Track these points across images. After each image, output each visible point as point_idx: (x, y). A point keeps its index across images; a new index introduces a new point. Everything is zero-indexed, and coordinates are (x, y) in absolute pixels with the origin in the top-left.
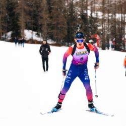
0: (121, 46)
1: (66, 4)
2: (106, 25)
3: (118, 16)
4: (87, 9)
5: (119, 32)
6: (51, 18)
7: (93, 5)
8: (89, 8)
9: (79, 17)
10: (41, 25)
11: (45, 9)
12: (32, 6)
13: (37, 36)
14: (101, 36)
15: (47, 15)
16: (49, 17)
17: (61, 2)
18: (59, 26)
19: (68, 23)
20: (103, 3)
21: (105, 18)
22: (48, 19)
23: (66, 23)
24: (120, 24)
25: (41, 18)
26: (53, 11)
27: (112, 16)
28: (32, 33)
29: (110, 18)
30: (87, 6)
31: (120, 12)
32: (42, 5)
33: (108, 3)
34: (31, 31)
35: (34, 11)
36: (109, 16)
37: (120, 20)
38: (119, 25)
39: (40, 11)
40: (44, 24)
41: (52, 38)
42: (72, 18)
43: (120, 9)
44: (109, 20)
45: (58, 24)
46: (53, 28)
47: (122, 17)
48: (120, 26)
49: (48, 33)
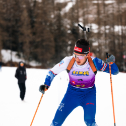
0: (122, 65)
1: (52, 16)
2: (102, 40)
3: (118, 29)
4: (78, 21)
5: (119, 48)
6: (34, 34)
7: (86, 16)
8: (81, 19)
9: (69, 32)
10: (22, 44)
11: (26, 23)
12: (9, 20)
13: (17, 57)
14: (98, 54)
15: (29, 31)
16: (31, 33)
17: (45, 13)
18: (44, 44)
19: (55, 40)
20: (98, 13)
21: (102, 32)
22: (31, 35)
23: (52, 39)
24: (121, 39)
25: (22, 34)
26: (36, 25)
27: (109, 29)
28: (11, 54)
29: (107, 31)
30: (78, 17)
31: (120, 23)
32: (22, 18)
33: (104, 13)
34: (9, 51)
35: (13, 26)
36: (106, 29)
37: (120, 34)
38: (119, 40)
39: (20, 26)
40: (26, 42)
41: (36, 58)
42: (60, 34)
43: (119, 20)
44: (106, 34)
45: (43, 41)
46: (36, 47)
47: (122, 30)
48: (121, 41)
49: (31, 53)
